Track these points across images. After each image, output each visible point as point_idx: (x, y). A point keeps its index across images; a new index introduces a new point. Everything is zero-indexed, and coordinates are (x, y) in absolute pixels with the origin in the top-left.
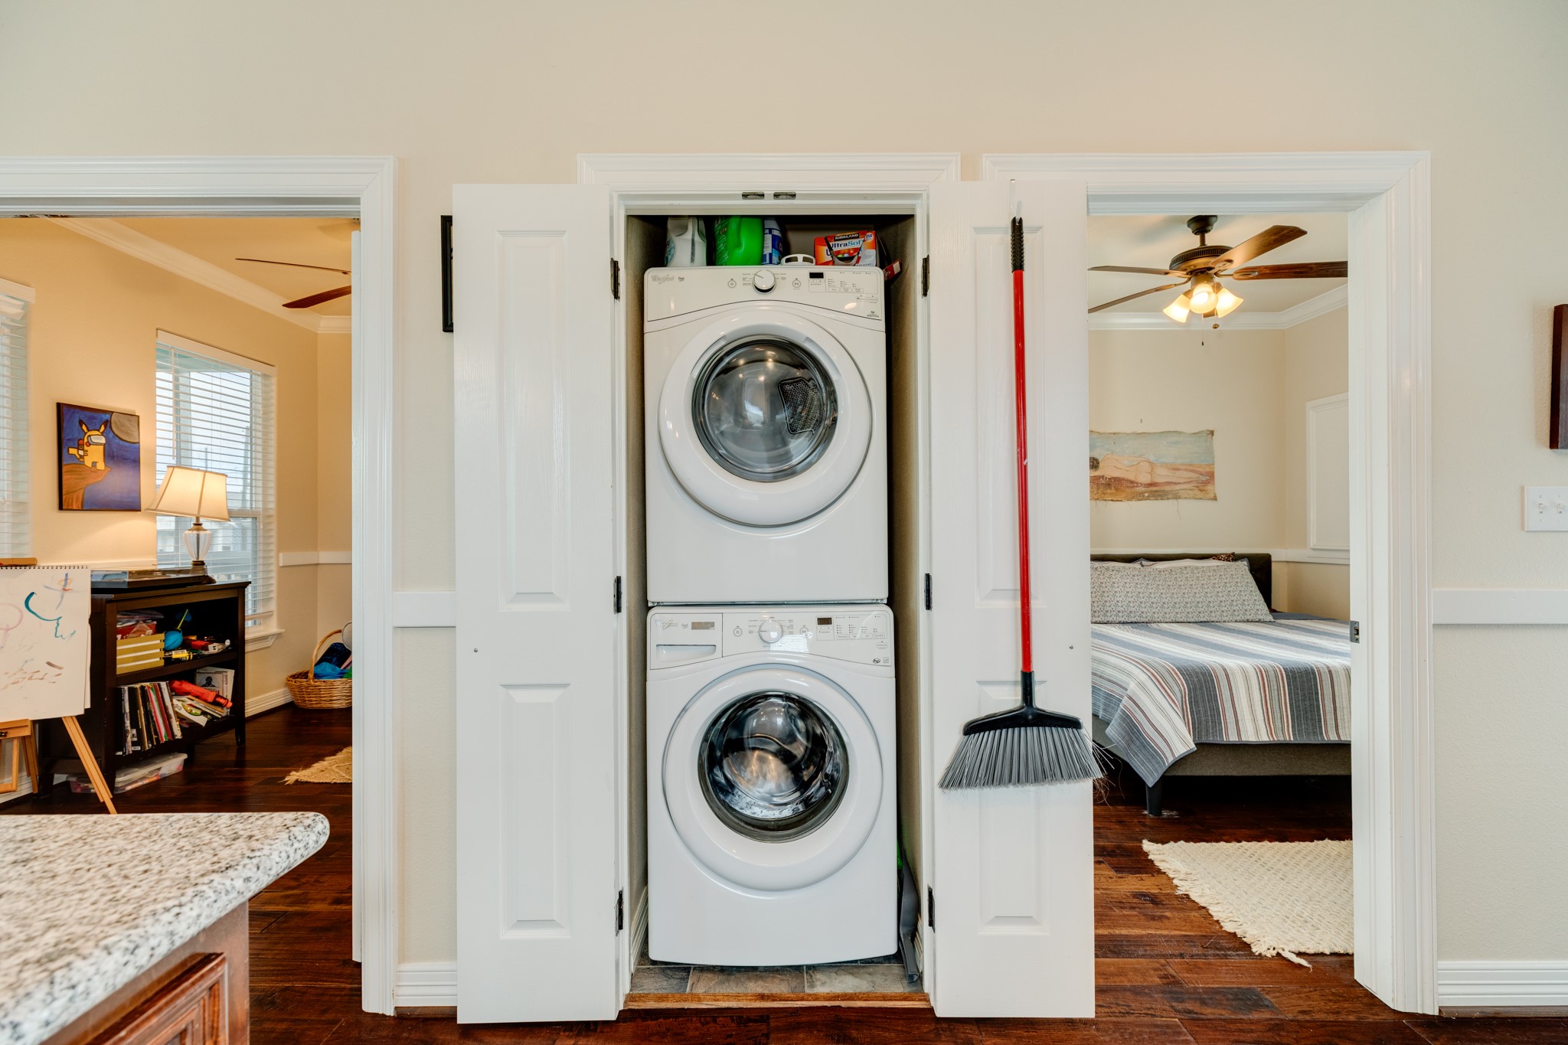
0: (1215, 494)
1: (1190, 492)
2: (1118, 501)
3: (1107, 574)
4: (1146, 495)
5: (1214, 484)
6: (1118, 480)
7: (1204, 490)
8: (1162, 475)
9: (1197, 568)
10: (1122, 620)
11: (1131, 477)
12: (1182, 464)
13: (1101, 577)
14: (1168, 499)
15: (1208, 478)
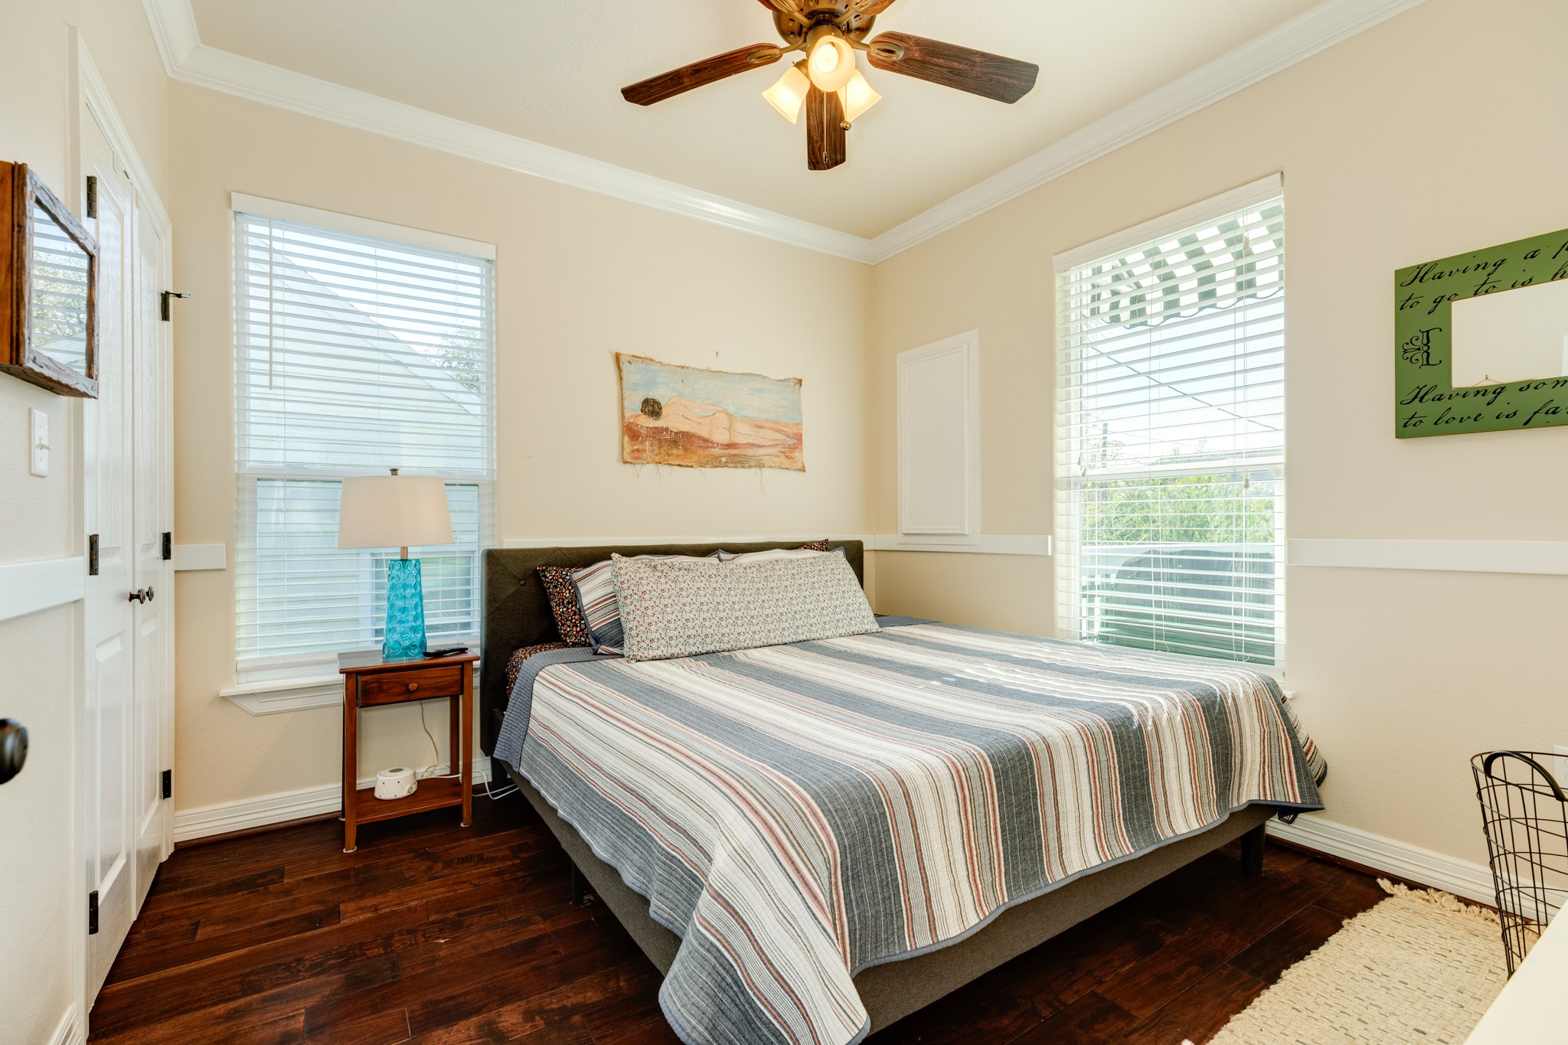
0: (803, 463)
1: (775, 459)
2: (687, 466)
3: (673, 574)
4: (724, 460)
5: (802, 450)
6: (687, 436)
7: (791, 458)
8: (743, 434)
9: (791, 561)
10: (694, 649)
11: (705, 434)
12: (766, 421)
13: (663, 580)
14: (750, 467)
15: (796, 442)
